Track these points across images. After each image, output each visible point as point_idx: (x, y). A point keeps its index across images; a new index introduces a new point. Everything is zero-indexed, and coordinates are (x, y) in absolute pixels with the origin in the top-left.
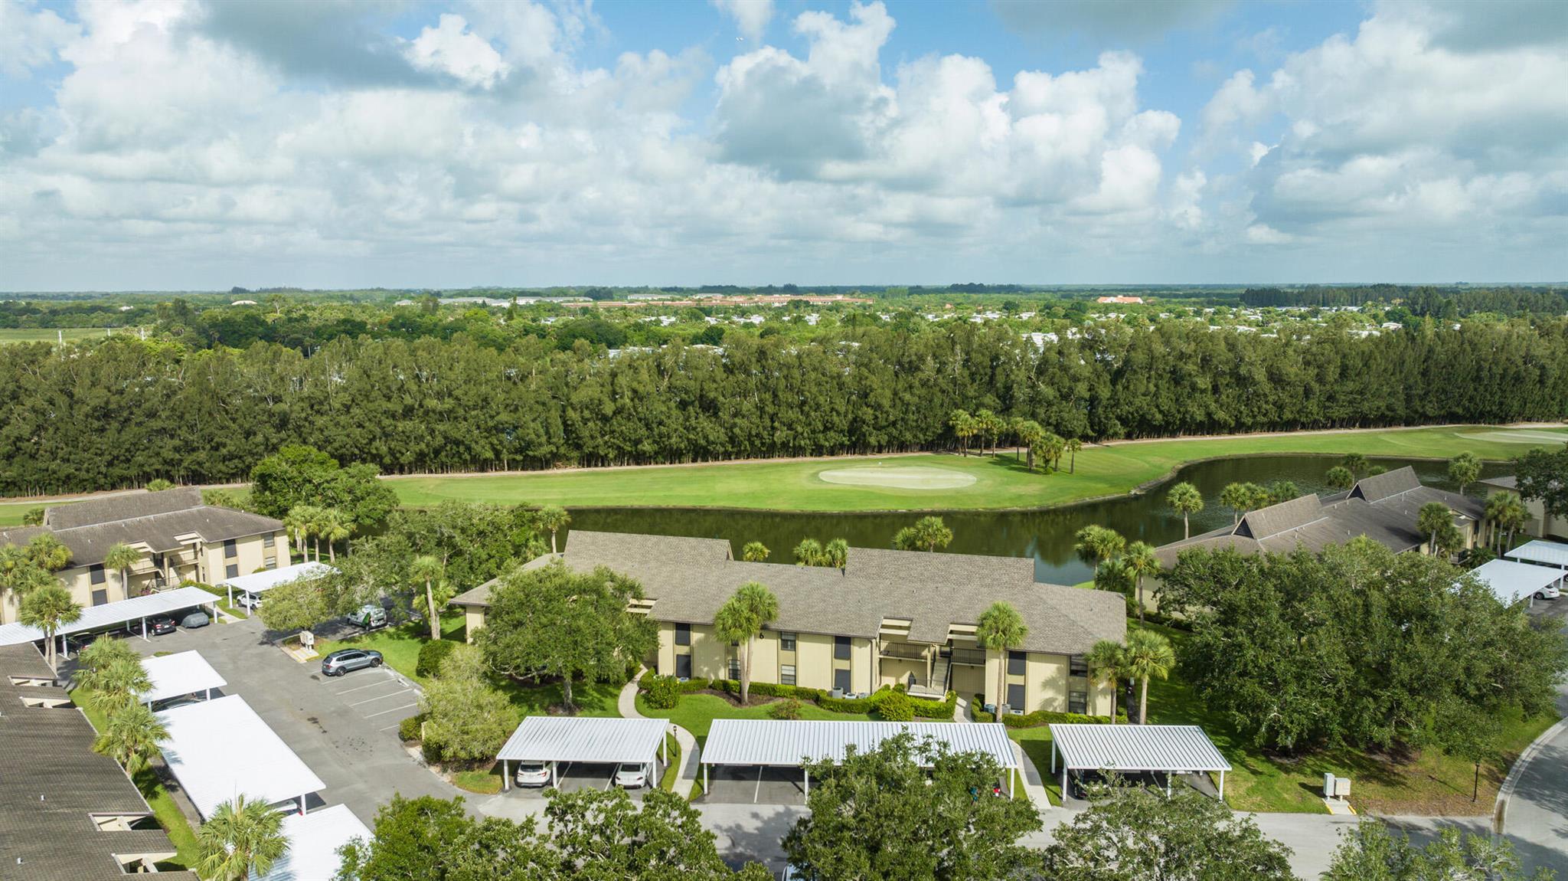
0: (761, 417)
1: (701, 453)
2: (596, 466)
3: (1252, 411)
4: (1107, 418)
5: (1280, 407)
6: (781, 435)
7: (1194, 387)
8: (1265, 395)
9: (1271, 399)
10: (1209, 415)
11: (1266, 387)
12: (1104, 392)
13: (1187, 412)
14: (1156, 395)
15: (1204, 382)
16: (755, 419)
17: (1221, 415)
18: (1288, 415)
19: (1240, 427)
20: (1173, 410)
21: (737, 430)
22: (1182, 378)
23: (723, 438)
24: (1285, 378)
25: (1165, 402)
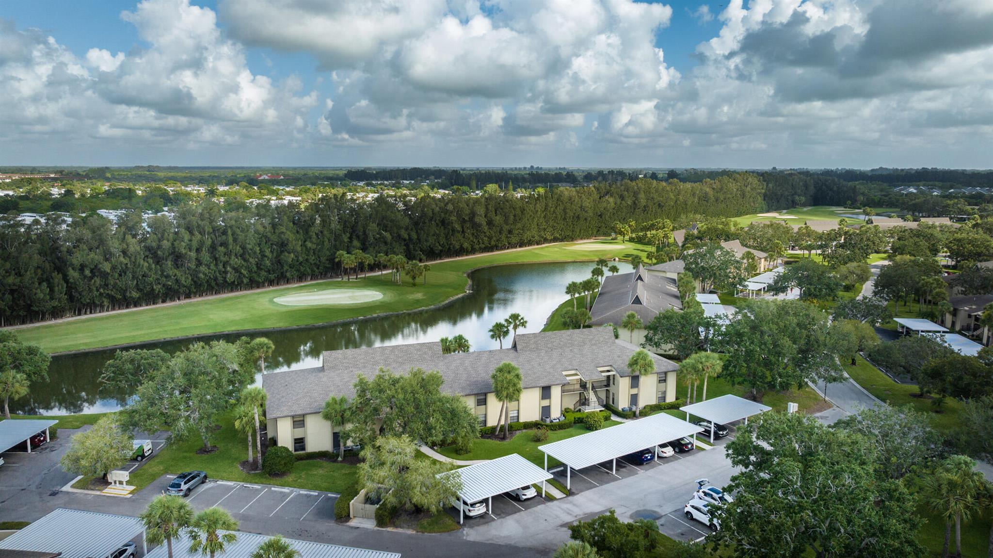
0: (216, 265)
1: (171, 294)
2: (86, 313)
3: (478, 241)
4: (414, 250)
5: (490, 238)
6: (230, 277)
7: (453, 230)
8: (485, 233)
9: (488, 234)
10: (461, 246)
11: (486, 228)
12: (414, 236)
13: (451, 244)
14: (438, 235)
15: (457, 227)
16: (212, 266)
17: (466, 245)
18: (493, 243)
19: (473, 251)
20: (445, 244)
21: (201, 275)
22: (448, 224)
23: (189, 281)
24: (494, 222)
25: (443, 241)
